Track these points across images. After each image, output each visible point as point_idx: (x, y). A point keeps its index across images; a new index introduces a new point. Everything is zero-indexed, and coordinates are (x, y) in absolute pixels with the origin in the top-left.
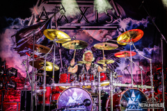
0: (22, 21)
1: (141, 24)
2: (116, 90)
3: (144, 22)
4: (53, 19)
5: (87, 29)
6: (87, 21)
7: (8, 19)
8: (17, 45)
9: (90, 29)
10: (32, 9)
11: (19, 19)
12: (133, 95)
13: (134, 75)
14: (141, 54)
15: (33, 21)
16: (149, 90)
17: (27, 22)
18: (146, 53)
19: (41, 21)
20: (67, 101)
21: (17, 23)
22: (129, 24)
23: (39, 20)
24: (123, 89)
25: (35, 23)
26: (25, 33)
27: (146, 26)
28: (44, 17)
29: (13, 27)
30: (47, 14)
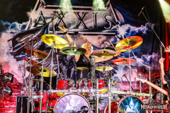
0: (18, 26)
1: (139, 31)
2: (114, 97)
3: (143, 29)
4: (50, 24)
5: (85, 35)
6: (85, 27)
7: (4, 24)
8: (14, 50)
10: (28, 13)
11: (16, 23)
12: (132, 103)
13: (132, 83)
14: (140, 61)
15: (30, 25)
16: (147, 98)
17: (24, 27)
18: (145, 60)
19: (39, 26)
20: (64, 107)
21: (13, 27)
22: (128, 31)
23: (36, 24)
24: (121, 96)
25: (32, 28)
26: (21, 38)
27: (145, 32)
28: (41, 22)
29: (9, 31)
30: (45, 18)
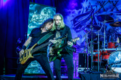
0: (76, 12)
5: (117, 15)
6: (117, 10)
7: (68, 11)
9: (120, 15)
10: (82, 4)
15: (83, 11)
21: (73, 13)
23: (87, 10)
26: (78, 19)
28: (90, 9)
29: (71, 15)
30: (92, 6)
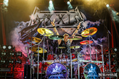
0: (24, 24)
1: (95, 24)
2: (81, 64)
3: (98, 23)
4: (43, 22)
6: (63, 23)
7: (16, 23)
8: (22, 38)
9: (65, 28)
10: (30, 16)
11: (23, 22)
12: (92, 67)
13: (92, 55)
14: (96, 42)
15: (31, 23)
16: (101, 64)
17: (28, 24)
18: (99, 41)
19: (36, 23)
20: (52, 71)
21: (21, 24)
22: (89, 24)
23: (35, 22)
24: (85, 63)
25: (32, 25)
26: (26, 31)
27: (98, 25)
28: (37, 21)
29: (19, 27)
30: (40, 19)
